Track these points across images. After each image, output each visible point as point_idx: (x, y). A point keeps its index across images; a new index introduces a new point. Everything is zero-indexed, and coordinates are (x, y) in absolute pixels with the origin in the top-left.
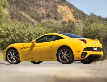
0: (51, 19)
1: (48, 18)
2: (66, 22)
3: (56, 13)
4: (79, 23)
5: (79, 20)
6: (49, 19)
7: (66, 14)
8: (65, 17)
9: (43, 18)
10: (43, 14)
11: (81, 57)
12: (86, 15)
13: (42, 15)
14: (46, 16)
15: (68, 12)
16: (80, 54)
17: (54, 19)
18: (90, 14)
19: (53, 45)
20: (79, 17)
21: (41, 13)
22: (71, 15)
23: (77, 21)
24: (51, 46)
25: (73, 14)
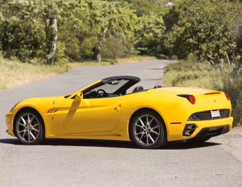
11: (184, 135)
16: (182, 127)
19: (120, 106)
24: (116, 109)
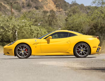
0: (31, 8)
1: (28, 7)
2: (47, 11)
3: (37, 2)
4: (61, 12)
5: (61, 9)
6: (29, 9)
7: (47, 3)
8: (46, 6)
9: (23, 7)
10: (23, 3)
12: (68, 3)
13: (22, 5)
14: (27, 5)
15: (49, 1)
17: (34, 8)
18: (72, 2)
20: (60, 6)
21: (21, 3)
22: (52, 4)
23: (59, 10)
25: (54, 3)
